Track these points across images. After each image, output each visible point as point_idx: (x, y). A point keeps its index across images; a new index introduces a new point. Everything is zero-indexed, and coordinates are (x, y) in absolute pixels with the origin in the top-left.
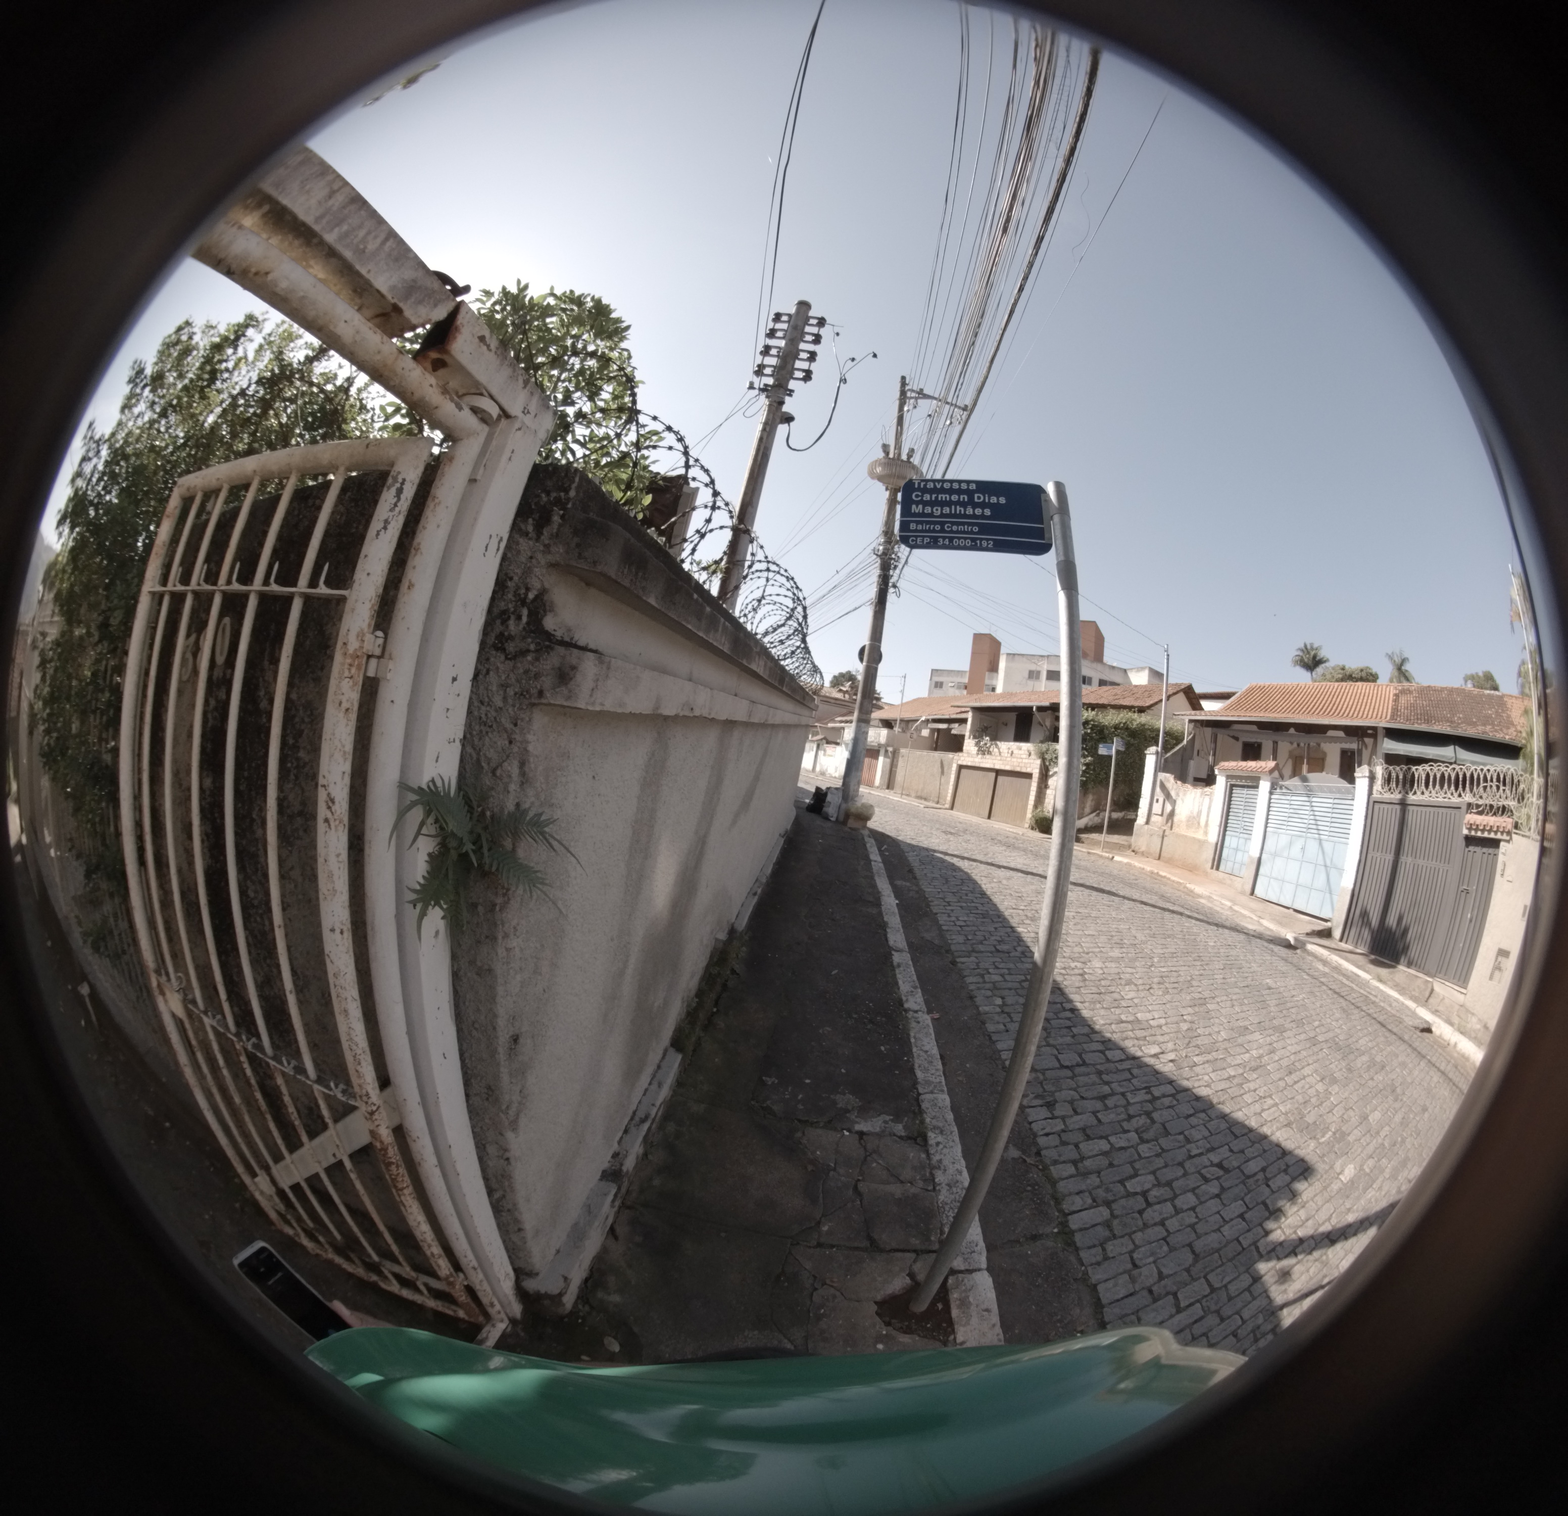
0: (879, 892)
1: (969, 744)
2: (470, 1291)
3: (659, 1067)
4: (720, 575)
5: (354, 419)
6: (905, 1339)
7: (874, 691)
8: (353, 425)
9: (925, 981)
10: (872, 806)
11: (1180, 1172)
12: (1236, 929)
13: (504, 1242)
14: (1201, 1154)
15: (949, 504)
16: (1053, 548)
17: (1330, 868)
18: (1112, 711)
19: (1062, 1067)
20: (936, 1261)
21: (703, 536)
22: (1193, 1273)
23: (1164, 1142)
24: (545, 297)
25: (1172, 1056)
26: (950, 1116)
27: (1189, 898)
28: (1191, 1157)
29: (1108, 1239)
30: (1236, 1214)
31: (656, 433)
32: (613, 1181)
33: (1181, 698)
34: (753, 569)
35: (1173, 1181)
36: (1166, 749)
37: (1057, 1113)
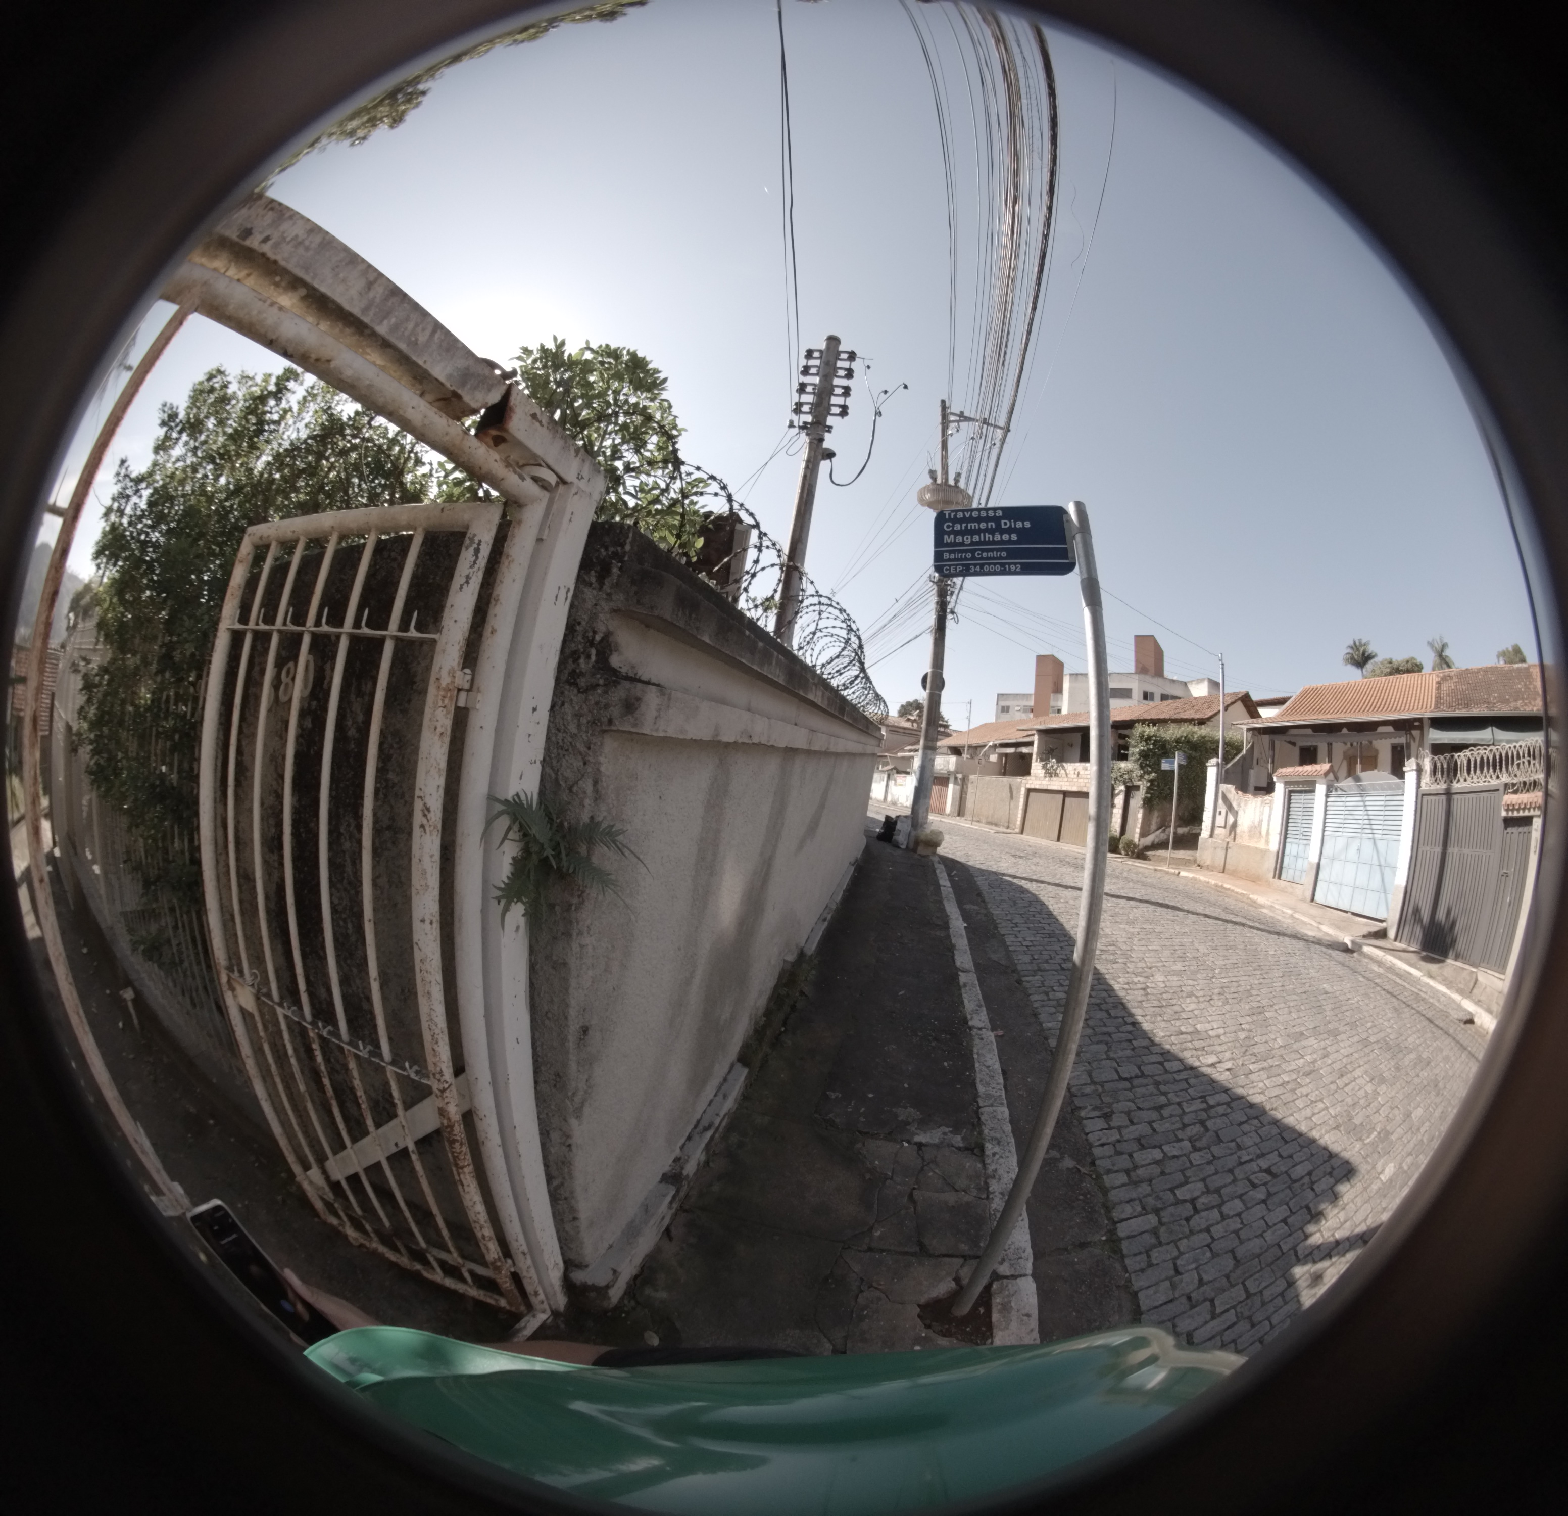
0: (947, 916)
1: (1037, 767)
3: (724, 1080)
6: (943, 1342)
9: (990, 999)
10: (941, 833)
11: (1229, 1178)
12: (1296, 937)
13: (557, 1229)
14: (1251, 1160)
16: (1077, 568)
17: (1384, 867)
18: (1174, 725)
19: (1122, 1079)
20: (980, 1266)
21: (754, 576)
22: (1232, 1279)
23: (1216, 1150)
24: (582, 352)
25: (1229, 1065)
26: (1008, 1128)
27: (1251, 909)
28: (1241, 1164)
29: (1154, 1246)
30: (1280, 1218)
31: (701, 482)
32: (672, 1184)
33: (1239, 707)
35: (1222, 1187)
36: (1226, 760)
37: (1113, 1124)
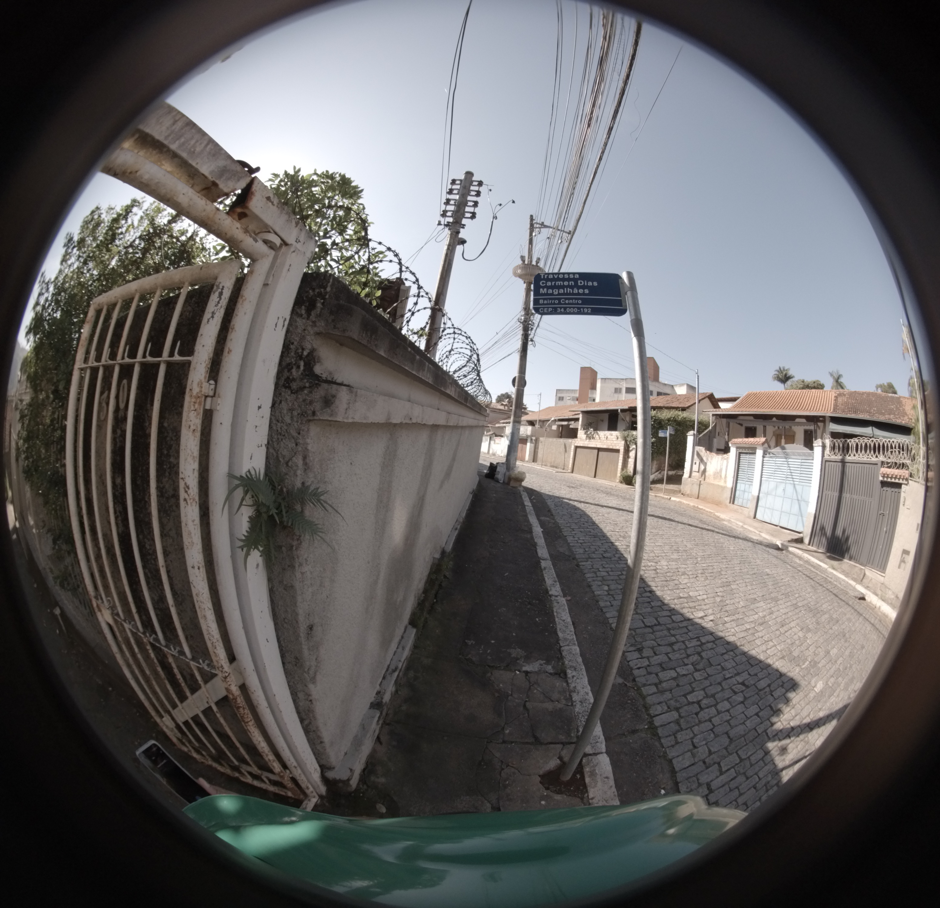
0: (531, 525)
1: (581, 434)
2: (294, 780)
3: (402, 637)
4: (425, 337)
5: (198, 256)
6: (558, 797)
7: (523, 404)
8: (198, 259)
9: (561, 577)
10: (524, 473)
11: (719, 688)
12: (746, 539)
13: (312, 750)
14: (732, 677)
15: (563, 287)
16: (628, 312)
17: (801, 501)
18: (666, 410)
19: (646, 626)
20: (576, 749)
21: (413, 314)
22: (729, 750)
23: (710, 670)
24: (311, 175)
25: (712, 618)
26: (580, 660)
27: (717, 521)
28: (726, 679)
29: (678, 731)
30: (754, 713)
31: (382, 253)
32: (377, 709)
33: (707, 402)
34: (445, 332)
35: (715, 694)
36: (699, 432)
37: (644, 655)
